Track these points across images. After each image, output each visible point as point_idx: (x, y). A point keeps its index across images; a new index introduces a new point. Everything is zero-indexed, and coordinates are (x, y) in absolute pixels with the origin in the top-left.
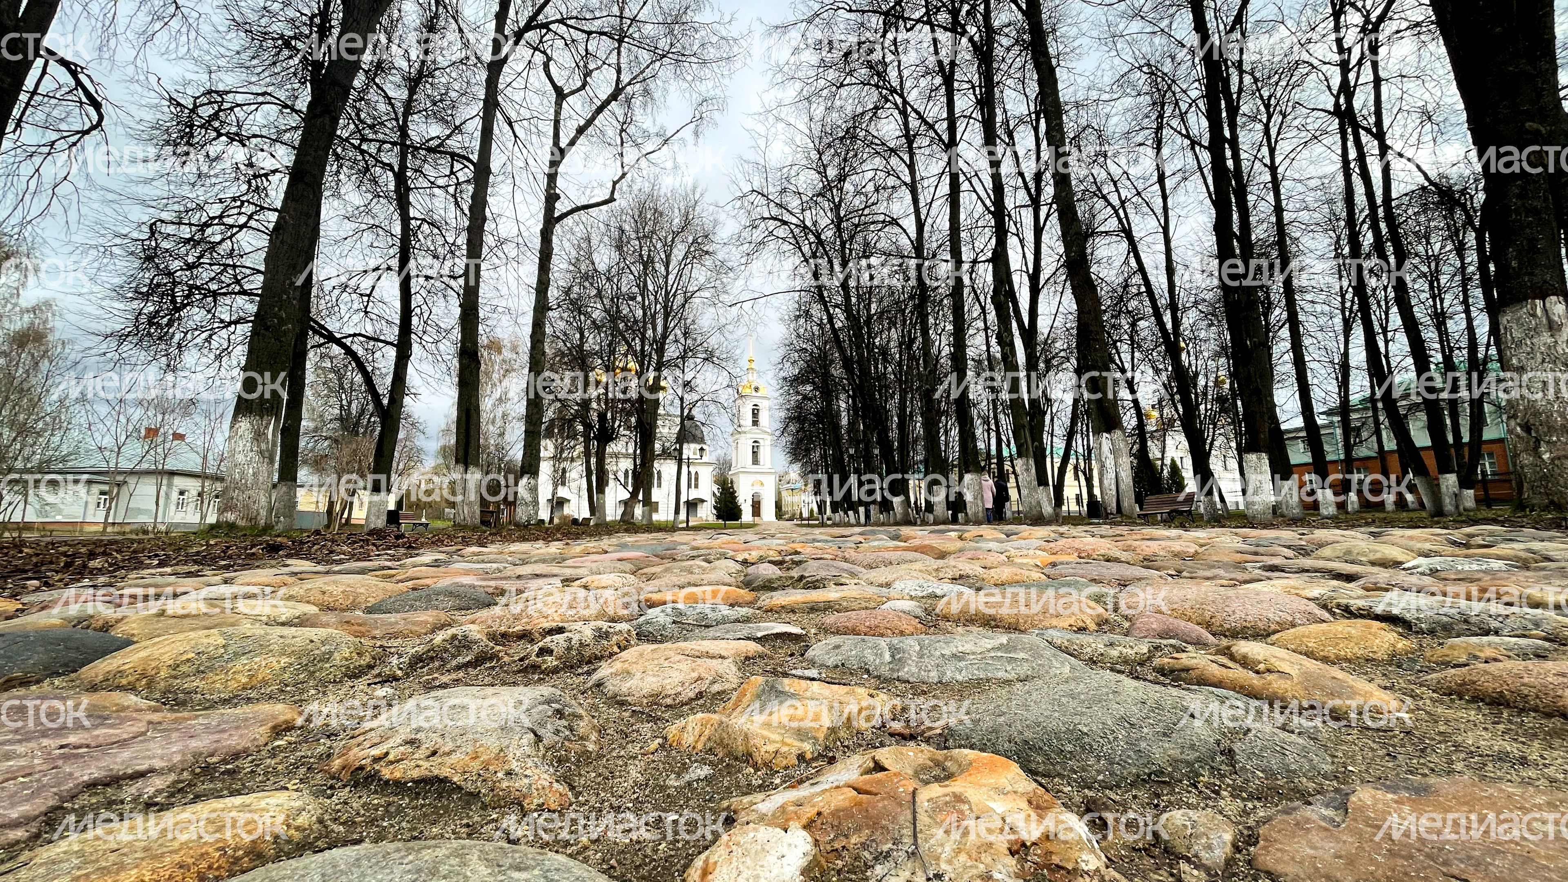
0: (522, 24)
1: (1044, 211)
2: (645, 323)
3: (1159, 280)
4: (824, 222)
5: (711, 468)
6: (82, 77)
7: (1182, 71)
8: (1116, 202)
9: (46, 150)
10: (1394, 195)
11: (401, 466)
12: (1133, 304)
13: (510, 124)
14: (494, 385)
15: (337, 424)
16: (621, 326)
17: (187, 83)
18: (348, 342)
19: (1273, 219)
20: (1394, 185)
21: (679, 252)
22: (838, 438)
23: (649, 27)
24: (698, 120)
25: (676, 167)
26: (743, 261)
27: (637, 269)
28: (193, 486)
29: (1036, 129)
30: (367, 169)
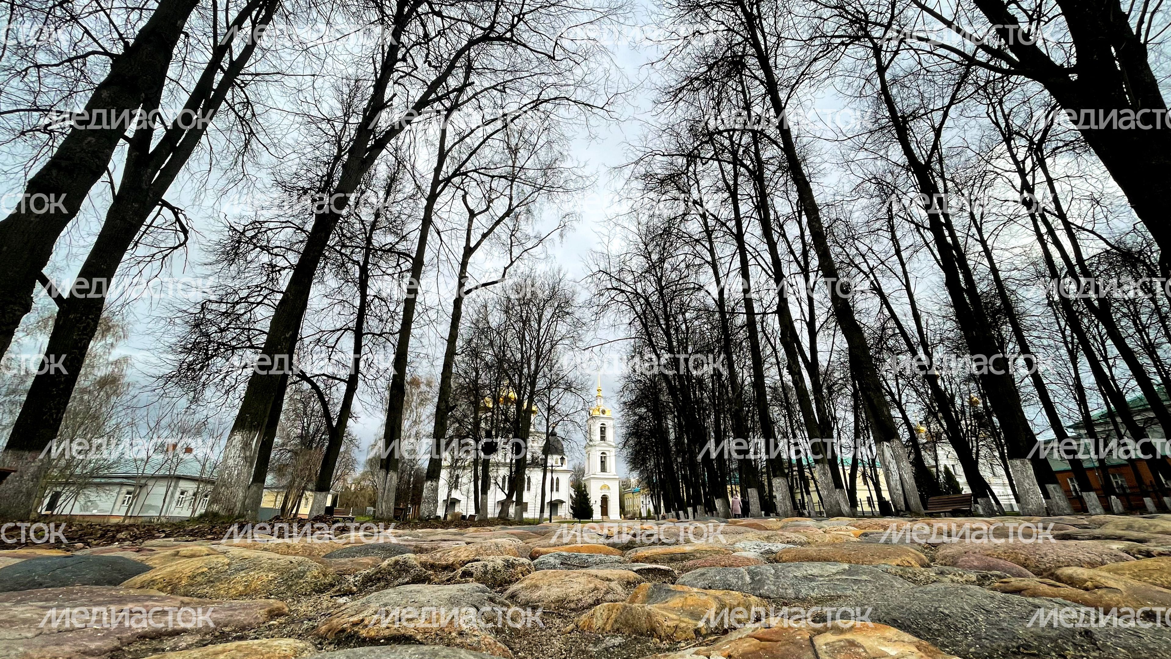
0: (450, 174)
1: (812, 276)
2: (522, 363)
3: (910, 325)
4: (651, 290)
5: (569, 475)
6: (181, 216)
7: (901, 180)
8: (866, 270)
9: (148, 259)
10: (1085, 257)
11: (339, 473)
12: (891, 342)
13: (439, 233)
14: (412, 411)
15: (298, 441)
16: (506, 366)
17: (242, 217)
18: (314, 380)
19: (992, 277)
20: (1083, 250)
21: (548, 313)
22: (668, 450)
23: (531, 172)
24: (562, 227)
25: (547, 257)
26: (593, 318)
27: (519, 325)
28: (191, 487)
29: (800, 223)
30: (343, 264)
